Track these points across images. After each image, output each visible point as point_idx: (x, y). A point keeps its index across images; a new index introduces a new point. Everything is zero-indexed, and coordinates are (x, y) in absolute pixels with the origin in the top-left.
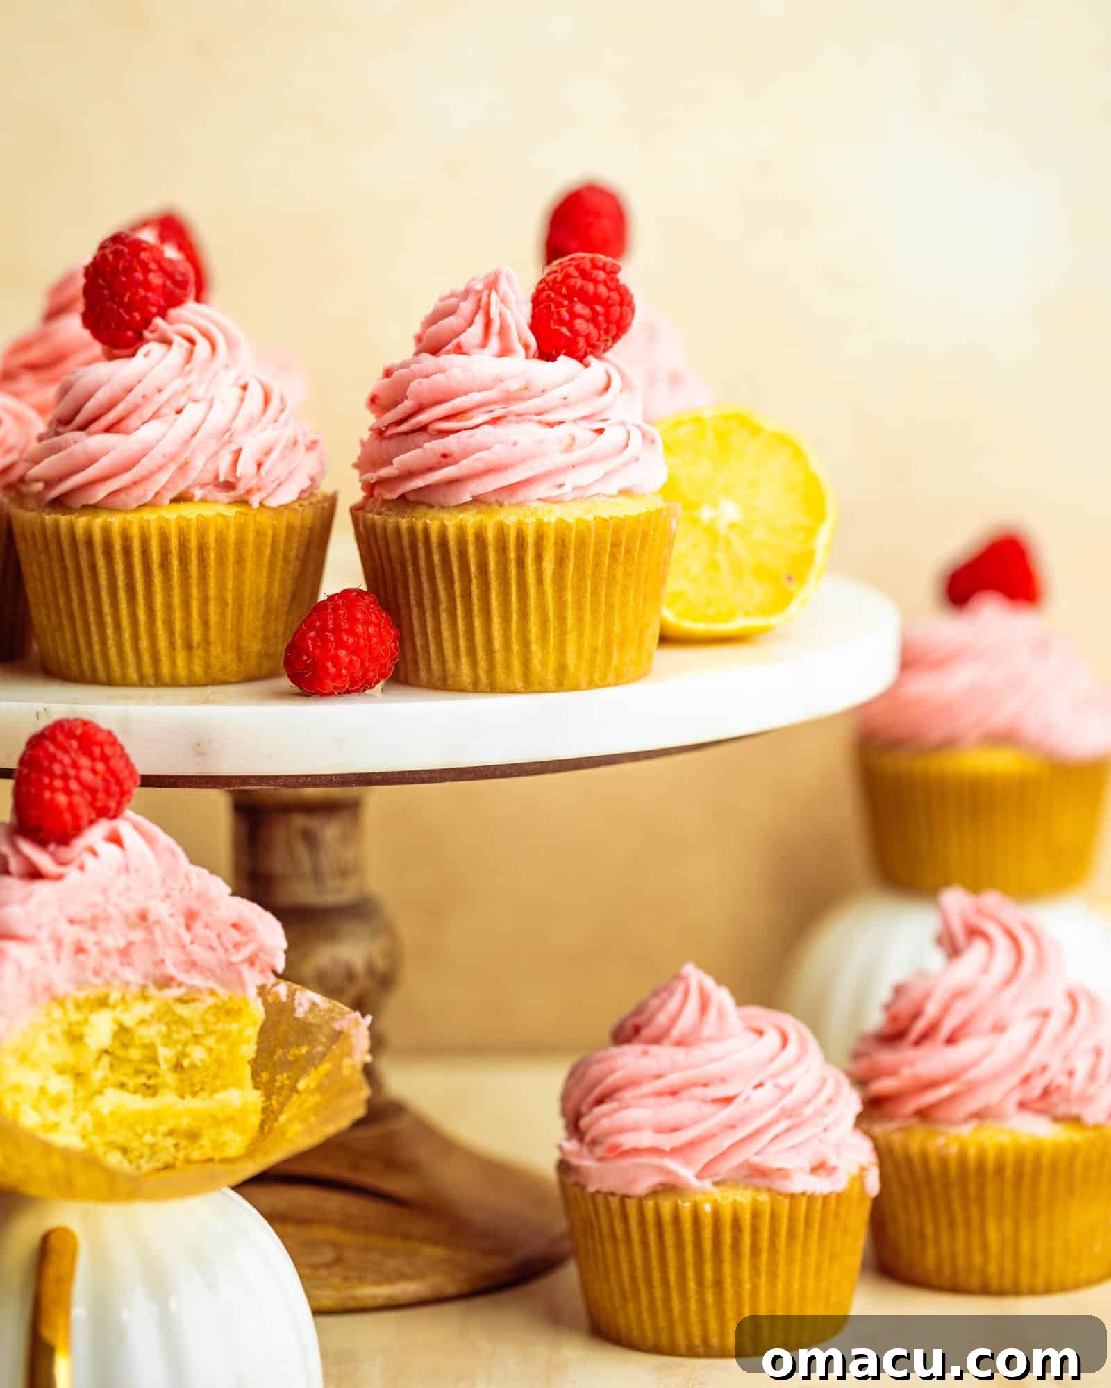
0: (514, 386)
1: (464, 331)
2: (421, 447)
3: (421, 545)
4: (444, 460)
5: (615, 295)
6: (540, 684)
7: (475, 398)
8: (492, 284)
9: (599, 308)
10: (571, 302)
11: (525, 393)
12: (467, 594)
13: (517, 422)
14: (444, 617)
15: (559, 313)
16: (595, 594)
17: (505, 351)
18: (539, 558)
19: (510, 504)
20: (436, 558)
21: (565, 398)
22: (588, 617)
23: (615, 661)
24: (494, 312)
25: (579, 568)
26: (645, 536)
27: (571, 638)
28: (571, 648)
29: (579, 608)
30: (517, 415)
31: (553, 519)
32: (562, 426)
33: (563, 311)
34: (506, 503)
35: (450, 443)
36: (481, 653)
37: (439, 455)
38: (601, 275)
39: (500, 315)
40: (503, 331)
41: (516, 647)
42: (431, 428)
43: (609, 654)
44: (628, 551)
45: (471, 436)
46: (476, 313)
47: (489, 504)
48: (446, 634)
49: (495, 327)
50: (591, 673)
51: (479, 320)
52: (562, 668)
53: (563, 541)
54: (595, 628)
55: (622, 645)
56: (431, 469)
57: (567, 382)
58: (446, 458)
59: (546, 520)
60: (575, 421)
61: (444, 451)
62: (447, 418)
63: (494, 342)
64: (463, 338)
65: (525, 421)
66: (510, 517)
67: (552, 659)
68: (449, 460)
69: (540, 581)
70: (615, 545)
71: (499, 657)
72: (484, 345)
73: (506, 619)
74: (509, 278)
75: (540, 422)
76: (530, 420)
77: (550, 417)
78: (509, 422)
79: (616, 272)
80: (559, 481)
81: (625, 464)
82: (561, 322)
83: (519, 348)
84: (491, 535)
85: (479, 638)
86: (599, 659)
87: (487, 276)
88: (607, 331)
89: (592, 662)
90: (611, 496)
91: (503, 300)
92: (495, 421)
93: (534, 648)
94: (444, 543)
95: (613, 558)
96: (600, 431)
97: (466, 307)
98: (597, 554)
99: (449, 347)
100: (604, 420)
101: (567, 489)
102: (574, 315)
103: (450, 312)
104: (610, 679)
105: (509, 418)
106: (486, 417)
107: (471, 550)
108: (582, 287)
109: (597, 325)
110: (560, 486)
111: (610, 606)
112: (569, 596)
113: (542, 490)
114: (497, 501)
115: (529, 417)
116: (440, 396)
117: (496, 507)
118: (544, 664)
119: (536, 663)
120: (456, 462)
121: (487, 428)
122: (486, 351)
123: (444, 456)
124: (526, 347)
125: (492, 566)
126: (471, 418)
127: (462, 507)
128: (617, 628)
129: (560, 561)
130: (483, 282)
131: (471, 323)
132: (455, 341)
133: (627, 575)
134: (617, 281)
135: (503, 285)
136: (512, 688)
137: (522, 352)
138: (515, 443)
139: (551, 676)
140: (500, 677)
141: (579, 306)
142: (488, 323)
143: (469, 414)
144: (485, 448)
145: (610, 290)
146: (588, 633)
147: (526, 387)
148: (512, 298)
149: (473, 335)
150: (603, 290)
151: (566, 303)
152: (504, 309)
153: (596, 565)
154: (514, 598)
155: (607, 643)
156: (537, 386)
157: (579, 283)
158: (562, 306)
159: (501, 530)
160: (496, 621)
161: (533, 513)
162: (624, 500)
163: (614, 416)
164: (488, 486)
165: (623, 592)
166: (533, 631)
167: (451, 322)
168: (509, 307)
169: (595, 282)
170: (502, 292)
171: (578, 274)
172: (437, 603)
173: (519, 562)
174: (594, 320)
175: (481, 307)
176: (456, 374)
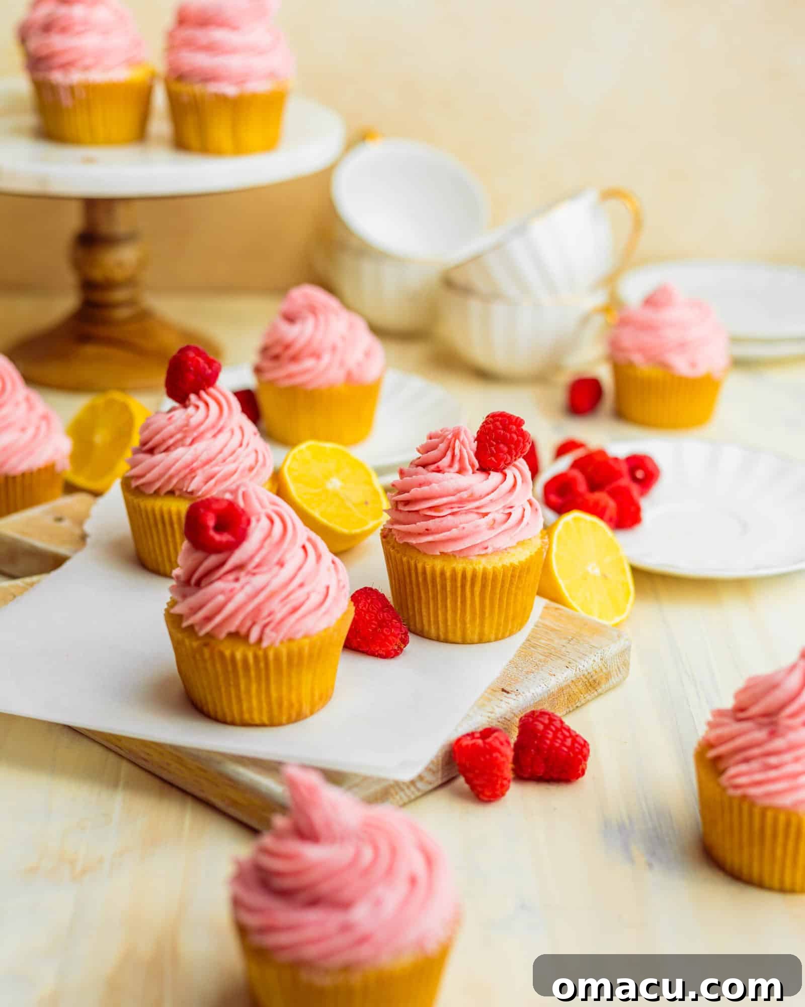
0: (464, 495)
1: (441, 459)
2: (415, 524)
3: (413, 572)
5: (520, 437)
7: (444, 500)
8: (456, 435)
9: (513, 446)
10: (498, 443)
11: (470, 498)
12: (435, 598)
13: (467, 514)
14: (423, 606)
16: (500, 599)
17: (461, 471)
18: (473, 585)
19: (459, 557)
20: (420, 579)
21: (490, 501)
22: (496, 610)
23: (510, 627)
24: (457, 451)
25: (493, 589)
27: (487, 621)
28: (487, 624)
29: (492, 606)
30: (466, 510)
31: (481, 567)
32: (489, 515)
33: (493, 448)
34: (457, 557)
35: (431, 524)
36: (441, 625)
37: (424, 529)
38: (514, 428)
39: (461, 451)
40: (461, 459)
41: (459, 625)
42: (421, 513)
43: (506, 624)
44: (519, 577)
45: (442, 521)
46: (447, 450)
47: (448, 556)
48: (424, 613)
49: (457, 458)
50: (496, 635)
51: (449, 454)
52: (481, 634)
53: (486, 578)
54: (500, 615)
55: (513, 619)
56: (421, 535)
57: (493, 492)
59: (477, 568)
60: (496, 511)
61: (426, 528)
62: (430, 508)
63: (456, 466)
64: (439, 464)
66: (459, 565)
67: (477, 630)
68: (430, 532)
69: (473, 596)
70: (512, 576)
71: (450, 628)
72: (451, 466)
73: (454, 611)
74: (465, 432)
75: (478, 513)
76: (472, 512)
77: (483, 511)
78: (462, 514)
79: (522, 426)
80: (485, 545)
81: (521, 531)
82: (492, 454)
83: (469, 467)
84: (448, 574)
85: (440, 618)
86: (501, 628)
87: (454, 430)
88: (515, 456)
89: (498, 629)
90: (513, 547)
91: (462, 443)
92: (453, 514)
93: (468, 625)
94: (424, 573)
95: (511, 583)
96: (509, 514)
97: (442, 446)
98: (503, 581)
99: (431, 467)
100: (511, 507)
101: (490, 550)
102: (499, 450)
103: (434, 447)
105: (462, 512)
106: (449, 511)
107: (438, 580)
108: (504, 434)
109: (511, 454)
110: (486, 548)
111: (508, 604)
112: (487, 602)
113: (477, 551)
114: (454, 556)
115: (471, 510)
116: (427, 496)
117: (454, 558)
118: (473, 632)
119: (469, 632)
120: (434, 534)
121: (450, 517)
122: (452, 470)
123: (427, 530)
124: (473, 466)
125: (448, 589)
126: (442, 511)
127: (435, 557)
128: (511, 613)
129: (484, 586)
130: (452, 433)
131: (444, 455)
132: (436, 465)
133: (517, 588)
134: (522, 430)
135: (462, 436)
136: (456, 642)
137: (471, 471)
138: (464, 528)
139: (476, 638)
140: (451, 637)
141: (502, 446)
142: (453, 456)
143: (441, 508)
144: (449, 530)
145: (517, 436)
146: (496, 617)
147: (472, 495)
148: (467, 442)
149: (446, 461)
150: (515, 436)
151: (494, 443)
152: (462, 447)
153: (502, 586)
154: (459, 603)
155: (506, 621)
156: (477, 494)
157: (502, 432)
158: (493, 445)
159: (454, 572)
160: (449, 612)
161: (472, 563)
162: (520, 549)
163: (517, 504)
164: (450, 548)
165: (516, 595)
166: (468, 617)
167: (434, 454)
168: (465, 447)
169: (510, 432)
170: (461, 439)
171: (501, 427)
172: (420, 598)
173: (463, 586)
174: (510, 453)
175: (450, 447)
176: (435, 487)
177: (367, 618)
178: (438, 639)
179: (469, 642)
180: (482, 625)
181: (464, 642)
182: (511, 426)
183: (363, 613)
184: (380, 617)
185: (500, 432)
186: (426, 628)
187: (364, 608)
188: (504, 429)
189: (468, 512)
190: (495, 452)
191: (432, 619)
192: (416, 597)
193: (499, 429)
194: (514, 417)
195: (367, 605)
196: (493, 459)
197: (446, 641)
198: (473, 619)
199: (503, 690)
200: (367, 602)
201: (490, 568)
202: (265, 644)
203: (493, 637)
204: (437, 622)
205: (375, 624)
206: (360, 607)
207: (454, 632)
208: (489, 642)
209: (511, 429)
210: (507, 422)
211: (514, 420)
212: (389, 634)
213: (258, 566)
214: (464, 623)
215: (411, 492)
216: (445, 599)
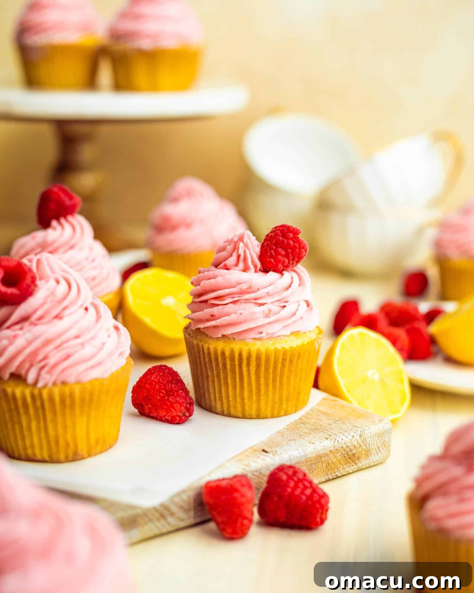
0: (244, 287)
1: (227, 259)
2: (203, 311)
4: (212, 318)
5: (296, 244)
6: (249, 415)
7: (227, 291)
8: (241, 239)
9: (290, 251)
10: (277, 247)
11: (249, 290)
12: (218, 375)
13: (245, 303)
14: (210, 383)
15: (271, 253)
16: (274, 380)
17: (246, 269)
18: (248, 364)
19: (238, 340)
20: (207, 359)
21: (268, 293)
23: (284, 407)
24: (241, 252)
25: (267, 369)
26: (299, 355)
27: (263, 398)
28: (263, 402)
29: (267, 385)
30: (245, 300)
31: (256, 348)
32: (265, 306)
33: (273, 252)
34: (236, 339)
35: (215, 310)
36: (225, 401)
37: (210, 315)
38: (291, 236)
39: (245, 252)
40: (245, 259)
41: (238, 400)
42: (209, 302)
43: (281, 404)
44: (291, 361)
45: (223, 308)
46: (234, 251)
47: (230, 339)
48: (211, 391)
49: (242, 258)
50: (273, 412)
51: (235, 255)
52: (258, 410)
53: (260, 358)
54: (274, 394)
55: (287, 400)
56: (208, 320)
57: (269, 286)
58: (213, 317)
59: (252, 349)
60: (272, 303)
61: (211, 314)
62: (216, 298)
63: (241, 265)
64: (228, 262)
65: (248, 302)
66: (237, 346)
67: (254, 406)
68: (214, 317)
69: (249, 374)
70: (284, 359)
71: (232, 403)
72: (237, 265)
73: (235, 388)
74: (249, 236)
75: (256, 303)
77: (260, 301)
78: (241, 303)
79: (298, 234)
80: (261, 330)
81: (294, 322)
82: (271, 256)
83: (251, 266)
84: (227, 353)
85: (224, 394)
86: (276, 406)
87: (240, 235)
88: (293, 260)
89: (273, 407)
90: (287, 336)
91: (246, 245)
92: (234, 302)
93: (246, 401)
94: (209, 354)
95: (283, 364)
96: (285, 306)
97: (230, 248)
98: (275, 363)
99: (220, 266)
100: (287, 302)
101: (264, 335)
102: (277, 253)
103: (223, 249)
104: (282, 413)
105: (241, 301)
106: (231, 300)
107: (220, 358)
108: (282, 240)
109: (288, 258)
110: (261, 333)
111: (281, 385)
112: (262, 381)
113: (253, 335)
114: (233, 338)
115: (250, 301)
116: (213, 288)
117: (232, 340)
118: (251, 408)
119: (247, 407)
120: (216, 319)
121: (230, 305)
122: (236, 268)
123: (212, 316)
124: (255, 267)
125: (228, 367)
126: (225, 300)
127: (218, 339)
128: (285, 393)
129: (258, 365)
130: (238, 237)
131: (231, 255)
132: (223, 263)
133: (290, 371)
134: (298, 238)
135: (246, 240)
136: (238, 416)
137: (253, 270)
138: (241, 314)
139: (254, 413)
140: (233, 411)
141: (280, 250)
142: (239, 256)
143: (225, 298)
144: (228, 315)
145: (294, 242)
146: (271, 396)
147: (250, 287)
148: (250, 245)
149: (232, 261)
150: (291, 242)
151: (274, 248)
152: (246, 249)
153: (275, 368)
154: (238, 381)
155: (281, 399)
156: (255, 287)
157: (281, 238)
158: (272, 249)
159: (232, 352)
160: (230, 389)
161: (247, 345)
162: (292, 338)
163: (292, 299)
164: (229, 331)
165: (289, 378)
166: (246, 394)
167: (223, 254)
168: (248, 249)
169: (288, 238)
170: (245, 242)
171: (280, 234)
172: (208, 377)
173: (240, 365)
174: (287, 256)
175: (236, 248)
176: (220, 280)
177: (157, 387)
178: (223, 414)
179: (249, 417)
180: (258, 401)
181: (244, 417)
182: (289, 234)
183: (154, 383)
184: (168, 387)
185: (279, 239)
186: (213, 403)
187: (155, 379)
188: (283, 236)
189: (247, 301)
190: (274, 254)
191: (217, 395)
192: (204, 376)
193: (280, 236)
194: (292, 227)
195: (158, 378)
196: (272, 260)
197: (229, 415)
198: (250, 397)
199: (264, 451)
200: (159, 375)
201: (263, 349)
202: (40, 384)
203: (269, 414)
204: (221, 399)
205: (163, 393)
206: (152, 379)
207: (235, 408)
208: (266, 418)
209: (289, 236)
210: (286, 231)
211: (291, 230)
212: (174, 401)
213: (40, 318)
214: (243, 399)
215: (201, 284)
216: (226, 378)
